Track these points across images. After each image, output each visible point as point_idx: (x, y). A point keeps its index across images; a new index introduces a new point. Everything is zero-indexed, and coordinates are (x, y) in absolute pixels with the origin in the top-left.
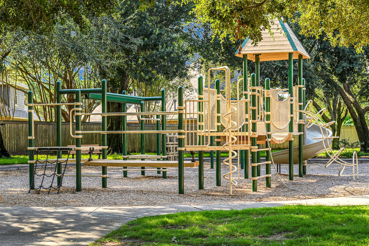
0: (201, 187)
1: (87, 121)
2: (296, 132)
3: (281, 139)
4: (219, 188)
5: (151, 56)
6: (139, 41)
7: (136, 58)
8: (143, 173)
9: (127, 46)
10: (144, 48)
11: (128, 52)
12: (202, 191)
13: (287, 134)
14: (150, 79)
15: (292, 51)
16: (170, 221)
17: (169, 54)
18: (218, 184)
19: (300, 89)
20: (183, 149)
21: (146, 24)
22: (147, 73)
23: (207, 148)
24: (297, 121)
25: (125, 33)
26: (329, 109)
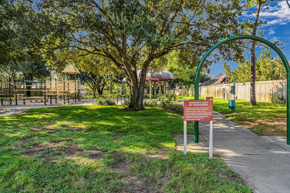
0: (51, 103)
1: (20, 88)
2: (77, 91)
3: (72, 92)
4: (56, 104)
5: (40, 71)
6: (36, 67)
7: (35, 71)
8: (36, 101)
9: (32, 68)
10: (38, 68)
11: (33, 69)
12: (51, 104)
13: (74, 91)
14: (39, 77)
15: (75, 72)
16: (39, 109)
17: (45, 70)
18: (56, 103)
19: (78, 81)
20: (46, 94)
21: (38, 62)
22: (38, 75)
23: (52, 94)
24: (77, 88)
25: (31, 64)
26: (93, 86)
